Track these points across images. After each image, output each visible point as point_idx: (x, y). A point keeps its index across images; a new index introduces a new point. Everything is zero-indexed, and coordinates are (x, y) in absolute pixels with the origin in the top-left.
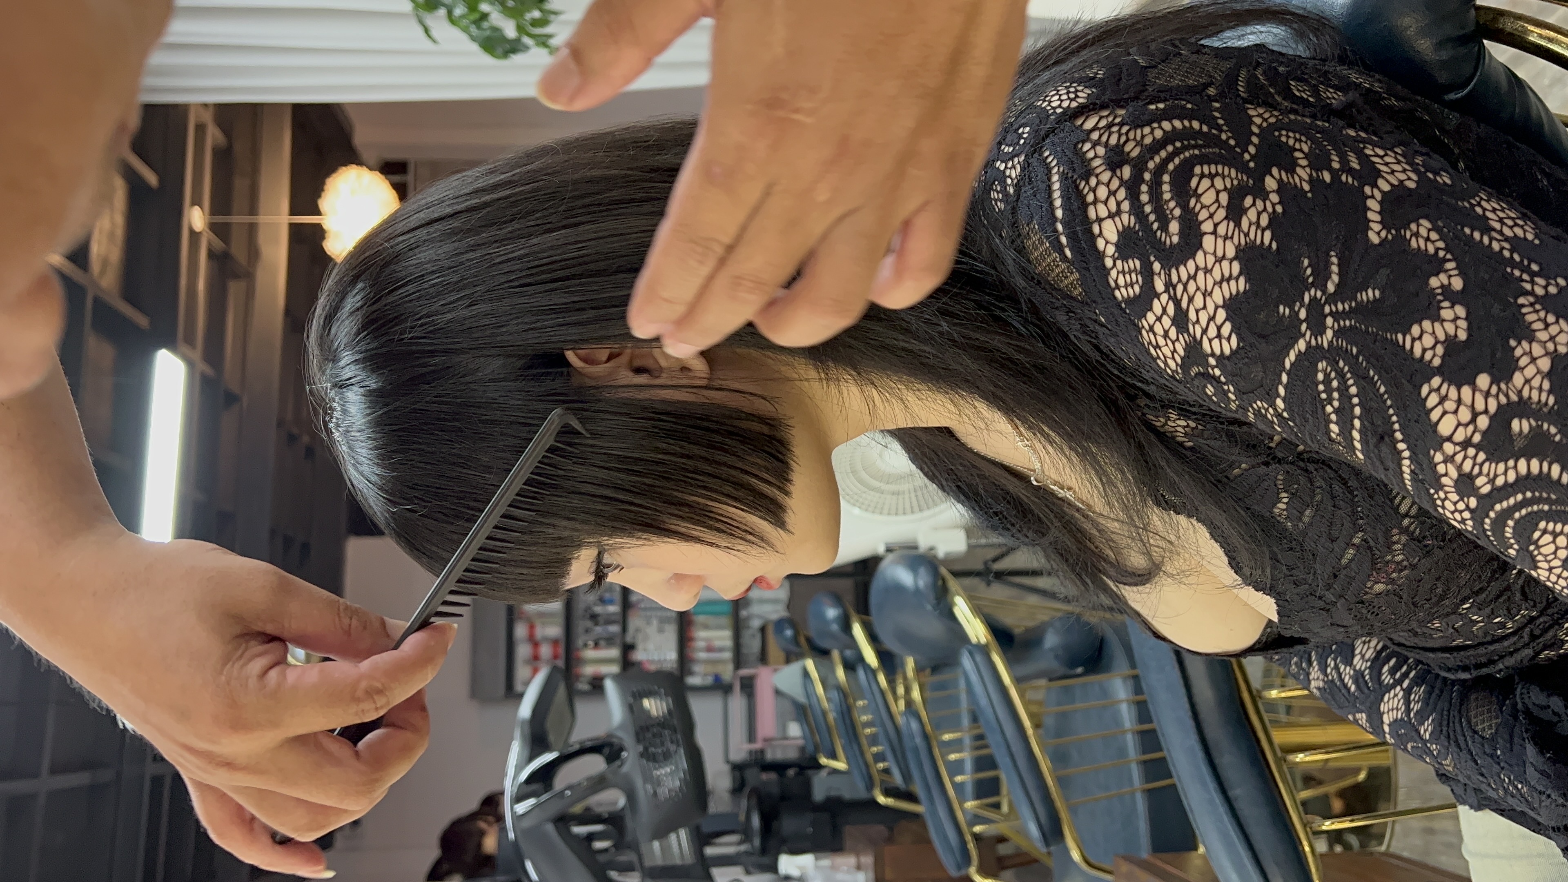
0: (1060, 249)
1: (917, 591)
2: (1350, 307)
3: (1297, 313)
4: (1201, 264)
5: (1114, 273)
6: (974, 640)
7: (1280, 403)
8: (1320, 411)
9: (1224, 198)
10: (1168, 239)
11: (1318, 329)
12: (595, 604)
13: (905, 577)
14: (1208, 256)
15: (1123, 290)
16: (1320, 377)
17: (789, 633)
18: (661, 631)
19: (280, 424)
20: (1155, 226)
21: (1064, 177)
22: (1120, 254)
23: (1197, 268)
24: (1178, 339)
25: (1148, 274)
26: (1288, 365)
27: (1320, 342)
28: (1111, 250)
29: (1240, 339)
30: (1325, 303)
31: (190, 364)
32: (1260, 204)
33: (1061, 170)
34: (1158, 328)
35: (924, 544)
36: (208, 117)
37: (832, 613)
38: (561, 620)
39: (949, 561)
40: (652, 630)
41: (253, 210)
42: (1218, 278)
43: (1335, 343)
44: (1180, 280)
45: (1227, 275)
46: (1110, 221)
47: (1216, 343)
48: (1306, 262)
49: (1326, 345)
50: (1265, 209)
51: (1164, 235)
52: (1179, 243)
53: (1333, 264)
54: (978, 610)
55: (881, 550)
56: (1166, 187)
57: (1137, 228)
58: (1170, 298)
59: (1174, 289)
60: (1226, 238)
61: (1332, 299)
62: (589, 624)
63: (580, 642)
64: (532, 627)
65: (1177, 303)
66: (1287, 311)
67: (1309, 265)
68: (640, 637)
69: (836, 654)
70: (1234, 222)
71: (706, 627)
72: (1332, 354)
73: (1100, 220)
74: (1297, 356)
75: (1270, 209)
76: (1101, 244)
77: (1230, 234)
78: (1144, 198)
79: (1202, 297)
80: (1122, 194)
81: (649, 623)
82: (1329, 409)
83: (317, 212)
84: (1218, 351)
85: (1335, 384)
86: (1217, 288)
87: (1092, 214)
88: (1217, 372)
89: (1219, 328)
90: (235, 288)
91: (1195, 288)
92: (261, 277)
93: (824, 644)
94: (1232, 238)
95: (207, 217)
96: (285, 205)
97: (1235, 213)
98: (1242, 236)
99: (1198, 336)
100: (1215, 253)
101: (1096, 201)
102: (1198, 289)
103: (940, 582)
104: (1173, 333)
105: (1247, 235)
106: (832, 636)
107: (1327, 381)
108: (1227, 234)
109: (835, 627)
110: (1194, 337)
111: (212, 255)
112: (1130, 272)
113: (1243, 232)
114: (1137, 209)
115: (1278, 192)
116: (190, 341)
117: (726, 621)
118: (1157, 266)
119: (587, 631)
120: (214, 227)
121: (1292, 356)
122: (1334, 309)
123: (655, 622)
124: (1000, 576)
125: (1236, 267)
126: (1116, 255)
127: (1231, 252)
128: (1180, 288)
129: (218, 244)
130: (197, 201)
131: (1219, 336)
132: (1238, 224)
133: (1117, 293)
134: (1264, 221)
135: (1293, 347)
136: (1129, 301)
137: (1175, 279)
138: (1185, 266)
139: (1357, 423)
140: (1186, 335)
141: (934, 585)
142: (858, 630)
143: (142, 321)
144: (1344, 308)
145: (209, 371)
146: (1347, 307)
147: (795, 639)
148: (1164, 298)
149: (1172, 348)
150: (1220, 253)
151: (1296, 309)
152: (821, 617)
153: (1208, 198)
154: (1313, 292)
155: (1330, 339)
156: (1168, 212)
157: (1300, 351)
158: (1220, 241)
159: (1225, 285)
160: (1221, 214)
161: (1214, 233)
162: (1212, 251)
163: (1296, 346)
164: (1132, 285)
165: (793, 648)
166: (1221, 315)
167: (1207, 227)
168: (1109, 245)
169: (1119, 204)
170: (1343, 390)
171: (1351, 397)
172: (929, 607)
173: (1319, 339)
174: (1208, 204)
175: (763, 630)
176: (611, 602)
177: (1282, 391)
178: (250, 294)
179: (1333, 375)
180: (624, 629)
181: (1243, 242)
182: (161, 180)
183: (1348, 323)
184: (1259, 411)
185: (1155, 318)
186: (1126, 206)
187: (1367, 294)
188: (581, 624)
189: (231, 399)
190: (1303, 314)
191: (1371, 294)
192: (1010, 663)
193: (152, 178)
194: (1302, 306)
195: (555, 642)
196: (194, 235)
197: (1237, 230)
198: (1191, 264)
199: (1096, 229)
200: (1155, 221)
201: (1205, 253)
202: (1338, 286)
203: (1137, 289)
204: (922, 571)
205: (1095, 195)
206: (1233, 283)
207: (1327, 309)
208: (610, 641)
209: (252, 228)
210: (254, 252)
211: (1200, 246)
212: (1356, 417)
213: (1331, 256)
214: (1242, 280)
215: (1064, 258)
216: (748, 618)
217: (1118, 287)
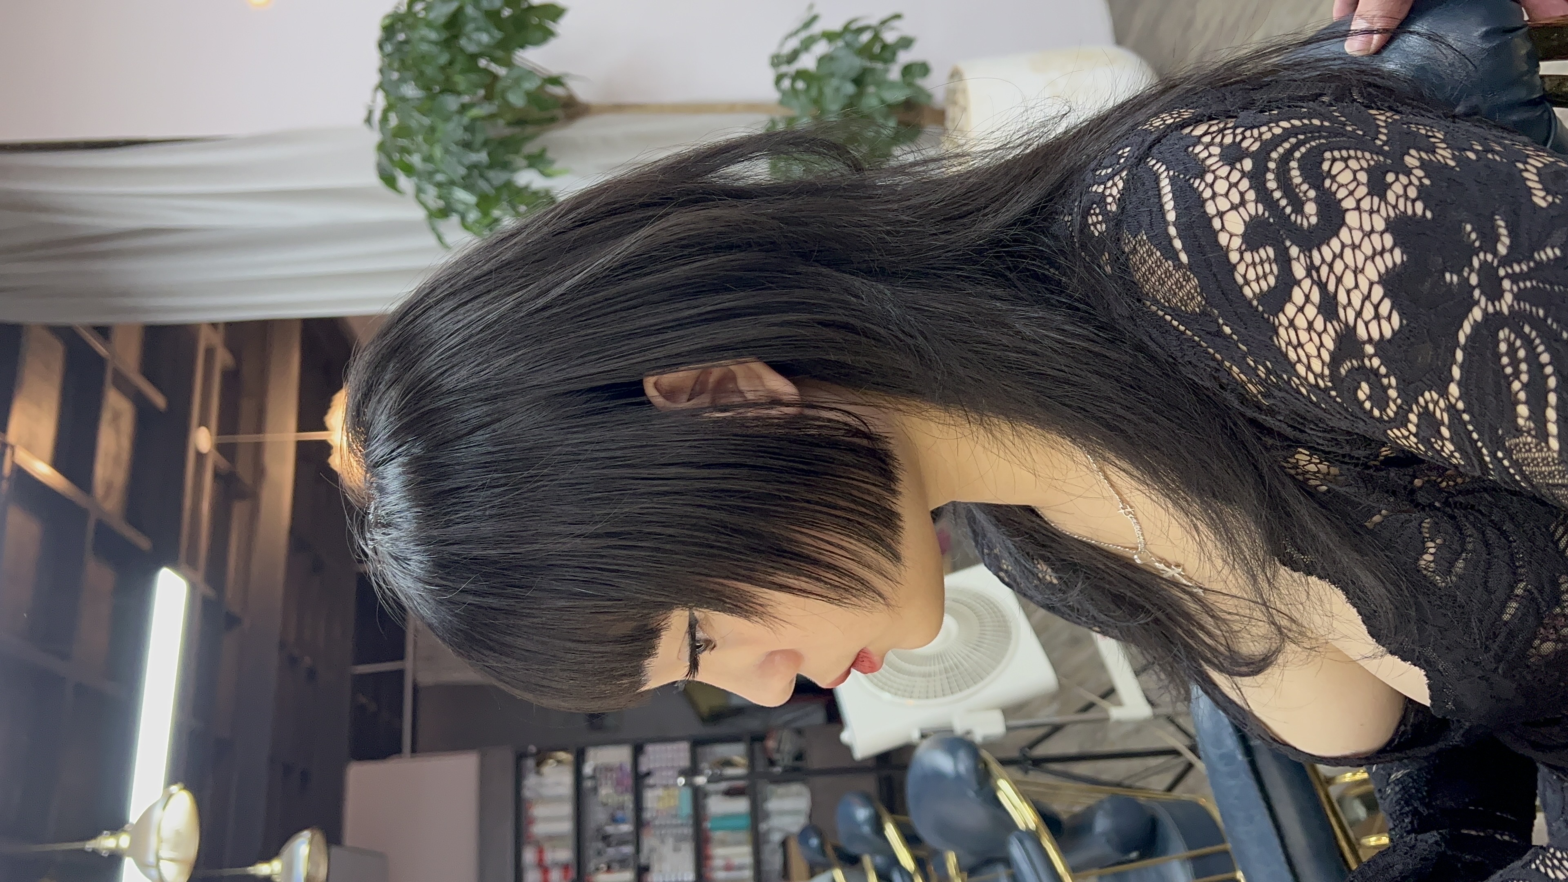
0: (1173, 255)
1: (958, 777)
2: (1529, 267)
3: (1468, 279)
4: (1348, 241)
5: (1241, 268)
6: (1021, 826)
7: (1454, 390)
8: (1504, 389)
9: (1363, 177)
10: (1305, 220)
11: (1495, 295)
12: (607, 824)
13: (944, 762)
14: (1353, 232)
15: (1254, 286)
16: (1503, 347)
17: (814, 842)
18: (676, 850)
19: (282, 645)
20: (1288, 210)
21: (1173, 181)
22: (1248, 244)
23: (1343, 246)
24: (1325, 329)
25: (1284, 261)
26: (1462, 339)
27: (1498, 308)
28: (1236, 242)
29: (1402, 316)
30: (1498, 266)
31: (193, 587)
32: (1404, 179)
33: (1171, 173)
34: (1301, 322)
35: (959, 728)
36: (217, 339)
37: (862, 813)
38: (570, 842)
39: (990, 744)
40: (667, 849)
41: (259, 427)
42: (1369, 252)
43: (1516, 307)
44: (1323, 261)
45: (1379, 248)
46: (1234, 212)
47: (1374, 326)
48: (1469, 227)
49: (1505, 310)
50: (1411, 183)
51: (1299, 218)
52: (1317, 224)
53: (1500, 227)
54: (1025, 795)
55: (915, 736)
56: (1295, 173)
57: (1267, 214)
58: (1313, 282)
59: (1318, 271)
60: (1371, 212)
61: (1505, 261)
62: (600, 845)
63: (591, 866)
64: (541, 852)
65: (1322, 287)
66: (1455, 278)
67: (1473, 230)
68: (655, 857)
69: (867, 860)
70: (1378, 196)
71: (724, 843)
72: (1514, 321)
73: (1221, 214)
74: (1472, 327)
75: (1416, 182)
76: (1223, 239)
77: (1375, 208)
78: (1272, 185)
79: (1352, 275)
80: (1245, 184)
81: (663, 842)
82: (1516, 385)
83: (323, 428)
84: (1376, 336)
85: (1522, 353)
86: (1369, 263)
87: (1210, 209)
88: (1376, 362)
89: (1376, 307)
90: (239, 509)
91: (1343, 267)
92: (266, 495)
93: (854, 849)
94: (1378, 211)
95: (214, 437)
96: (292, 421)
97: (1378, 188)
98: (1390, 209)
99: (1351, 321)
100: (1361, 228)
101: (1214, 196)
102: (1347, 267)
103: (981, 766)
104: (1319, 324)
105: (1395, 207)
106: (862, 838)
107: (1512, 351)
108: (1372, 208)
109: (866, 829)
110: (1346, 324)
111: (217, 475)
112: (1262, 262)
113: (1390, 204)
114: (1263, 196)
115: (1421, 167)
116: (192, 562)
117: (745, 836)
118: (1294, 251)
119: (599, 853)
120: (222, 448)
121: (1467, 327)
122: (1510, 271)
123: (670, 842)
124: (1038, 763)
125: (1388, 240)
126: (1243, 247)
127: (1380, 225)
128: (1324, 270)
129: (224, 464)
130: (204, 422)
131: (1377, 316)
132: (1383, 197)
133: (1247, 291)
134: (1412, 193)
135: (1467, 316)
136: (1262, 296)
137: (1317, 261)
138: (1328, 245)
139: (1552, 398)
140: (1335, 323)
141: (976, 770)
142: (891, 832)
143: (144, 543)
144: (1521, 269)
145: (210, 593)
146: (1525, 268)
147: (822, 848)
148: (1306, 284)
149: (1318, 343)
150: (1367, 228)
151: (1465, 274)
152: (851, 819)
153: (1345, 177)
154: (1482, 255)
155: (1510, 302)
156: (1301, 195)
157: (1475, 321)
158: (1365, 216)
159: (1378, 259)
160: (1362, 191)
161: (1358, 208)
162: (1358, 226)
163: (1470, 316)
164: (1265, 276)
165: (819, 859)
166: (1378, 292)
167: (1349, 203)
168: (1233, 238)
169: (1242, 194)
170: (1532, 357)
171: (1543, 366)
172: (971, 794)
173: (1497, 303)
174: (1345, 182)
175: (784, 844)
176: (623, 821)
177: (1456, 372)
178: (254, 513)
179: (1518, 343)
180: (638, 850)
181: (1392, 214)
182: (169, 403)
183: (1528, 284)
184: (1426, 407)
185: (1295, 309)
186: (1251, 195)
187: (1546, 253)
188: (593, 846)
189: (232, 621)
190: (1474, 280)
191: (1549, 253)
192: (1063, 850)
193: (159, 401)
194: (1472, 270)
195: (565, 867)
196: (200, 457)
197: (1383, 204)
198: (1335, 244)
199: (1217, 224)
200: (1287, 205)
201: (1350, 230)
202: (1510, 248)
203: (1272, 280)
204: (962, 755)
205: (1213, 190)
206: (1387, 256)
207: (1502, 272)
208: (623, 863)
209: (258, 449)
210: (259, 471)
211: (1343, 223)
212: (1551, 391)
213: (1496, 220)
214: (1397, 252)
215: (1179, 265)
216: (768, 832)
217: (1247, 283)
